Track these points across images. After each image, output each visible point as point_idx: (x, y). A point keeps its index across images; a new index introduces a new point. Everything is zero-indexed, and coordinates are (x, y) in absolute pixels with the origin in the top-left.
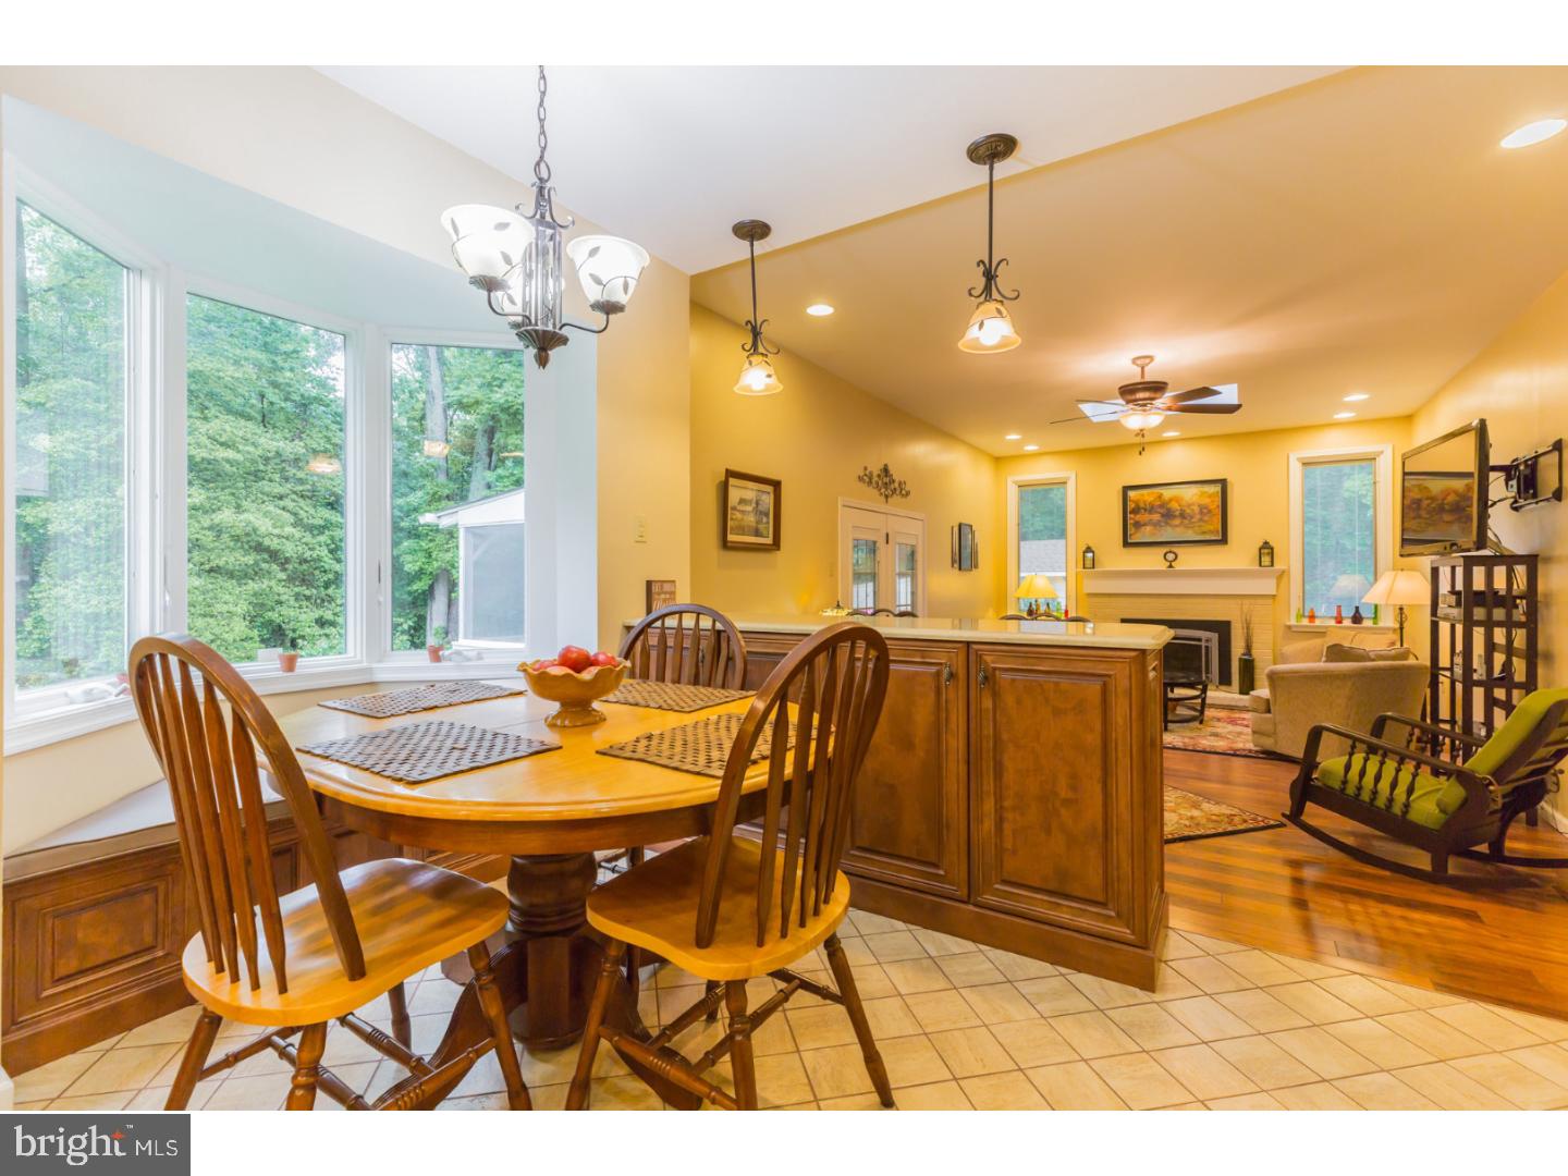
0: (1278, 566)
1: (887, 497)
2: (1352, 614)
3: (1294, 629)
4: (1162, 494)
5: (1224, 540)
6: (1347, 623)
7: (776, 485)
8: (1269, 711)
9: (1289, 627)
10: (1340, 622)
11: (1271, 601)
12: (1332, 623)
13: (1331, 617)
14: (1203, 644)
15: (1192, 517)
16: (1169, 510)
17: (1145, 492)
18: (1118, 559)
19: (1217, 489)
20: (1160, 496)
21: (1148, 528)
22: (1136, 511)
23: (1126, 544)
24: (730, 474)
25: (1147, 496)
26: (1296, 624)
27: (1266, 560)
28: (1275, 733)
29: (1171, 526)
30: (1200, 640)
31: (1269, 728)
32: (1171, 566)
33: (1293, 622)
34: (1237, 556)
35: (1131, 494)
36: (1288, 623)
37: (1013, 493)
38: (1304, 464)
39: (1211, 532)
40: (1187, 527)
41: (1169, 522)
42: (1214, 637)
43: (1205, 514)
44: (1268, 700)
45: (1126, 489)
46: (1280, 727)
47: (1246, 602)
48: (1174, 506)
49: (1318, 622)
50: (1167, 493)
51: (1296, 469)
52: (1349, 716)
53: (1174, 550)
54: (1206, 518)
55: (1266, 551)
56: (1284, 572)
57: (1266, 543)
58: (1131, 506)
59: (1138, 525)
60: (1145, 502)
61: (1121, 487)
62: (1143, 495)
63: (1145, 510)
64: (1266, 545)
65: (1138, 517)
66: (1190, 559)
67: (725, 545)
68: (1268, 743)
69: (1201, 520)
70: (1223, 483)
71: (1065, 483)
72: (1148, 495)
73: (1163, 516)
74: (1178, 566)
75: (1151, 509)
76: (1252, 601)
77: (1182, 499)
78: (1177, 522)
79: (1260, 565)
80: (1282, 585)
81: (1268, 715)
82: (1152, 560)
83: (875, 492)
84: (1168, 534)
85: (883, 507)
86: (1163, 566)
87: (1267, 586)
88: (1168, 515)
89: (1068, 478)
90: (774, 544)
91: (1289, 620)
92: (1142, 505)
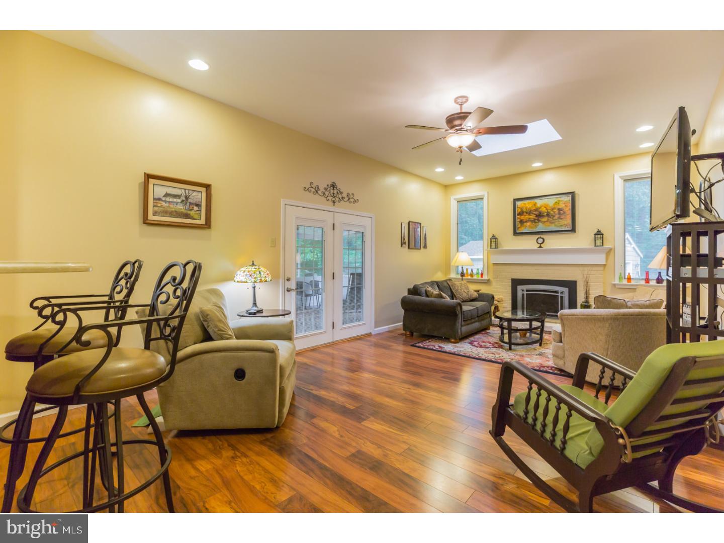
0: (607, 245)
1: (334, 202)
2: (656, 277)
3: (617, 287)
4: (536, 203)
5: (573, 230)
6: (653, 283)
7: (208, 187)
8: (561, 342)
9: (615, 285)
10: (648, 282)
11: (602, 268)
12: (643, 283)
13: (642, 279)
14: (559, 295)
15: (554, 216)
16: (540, 213)
17: (526, 202)
18: (510, 243)
19: (569, 198)
20: (535, 204)
21: (528, 224)
22: (521, 214)
23: (515, 233)
24: (148, 177)
25: (527, 205)
26: (618, 283)
27: (599, 242)
28: (564, 357)
29: (541, 222)
30: (557, 292)
31: (560, 353)
32: (540, 247)
33: (617, 282)
34: (582, 239)
35: (519, 203)
36: (613, 283)
37: (454, 205)
38: (624, 180)
39: (565, 225)
40: (551, 223)
41: (540, 219)
42: (566, 290)
43: (562, 215)
44: (561, 334)
45: (515, 200)
46: (567, 353)
47: (586, 268)
48: (543, 210)
49: (633, 282)
50: (539, 202)
51: (619, 183)
52: (608, 349)
53: (542, 236)
54: (562, 217)
55: (599, 236)
56: (611, 249)
57: (599, 231)
58: (518, 211)
59: (522, 222)
60: (526, 208)
61: (512, 200)
62: (525, 204)
63: (527, 213)
64: (599, 233)
65: (522, 217)
66: (552, 242)
67: (146, 221)
68: (560, 364)
69: (559, 218)
70: (573, 194)
71: (482, 199)
72: (529, 203)
73: (537, 216)
74: (545, 246)
75: (529, 212)
76: (589, 268)
77: (548, 205)
78: (545, 219)
79: (595, 246)
80: (611, 258)
81: (561, 344)
82: (529, 243)
83: (323, 199)
84: (541, 227)
85: (331, 208)
86: (536, 246)
87: (600, 259)
88: (540, 215)
89: (484, 195)
90: (206, 224)
91: (615, 281)
92: (524, 210)
